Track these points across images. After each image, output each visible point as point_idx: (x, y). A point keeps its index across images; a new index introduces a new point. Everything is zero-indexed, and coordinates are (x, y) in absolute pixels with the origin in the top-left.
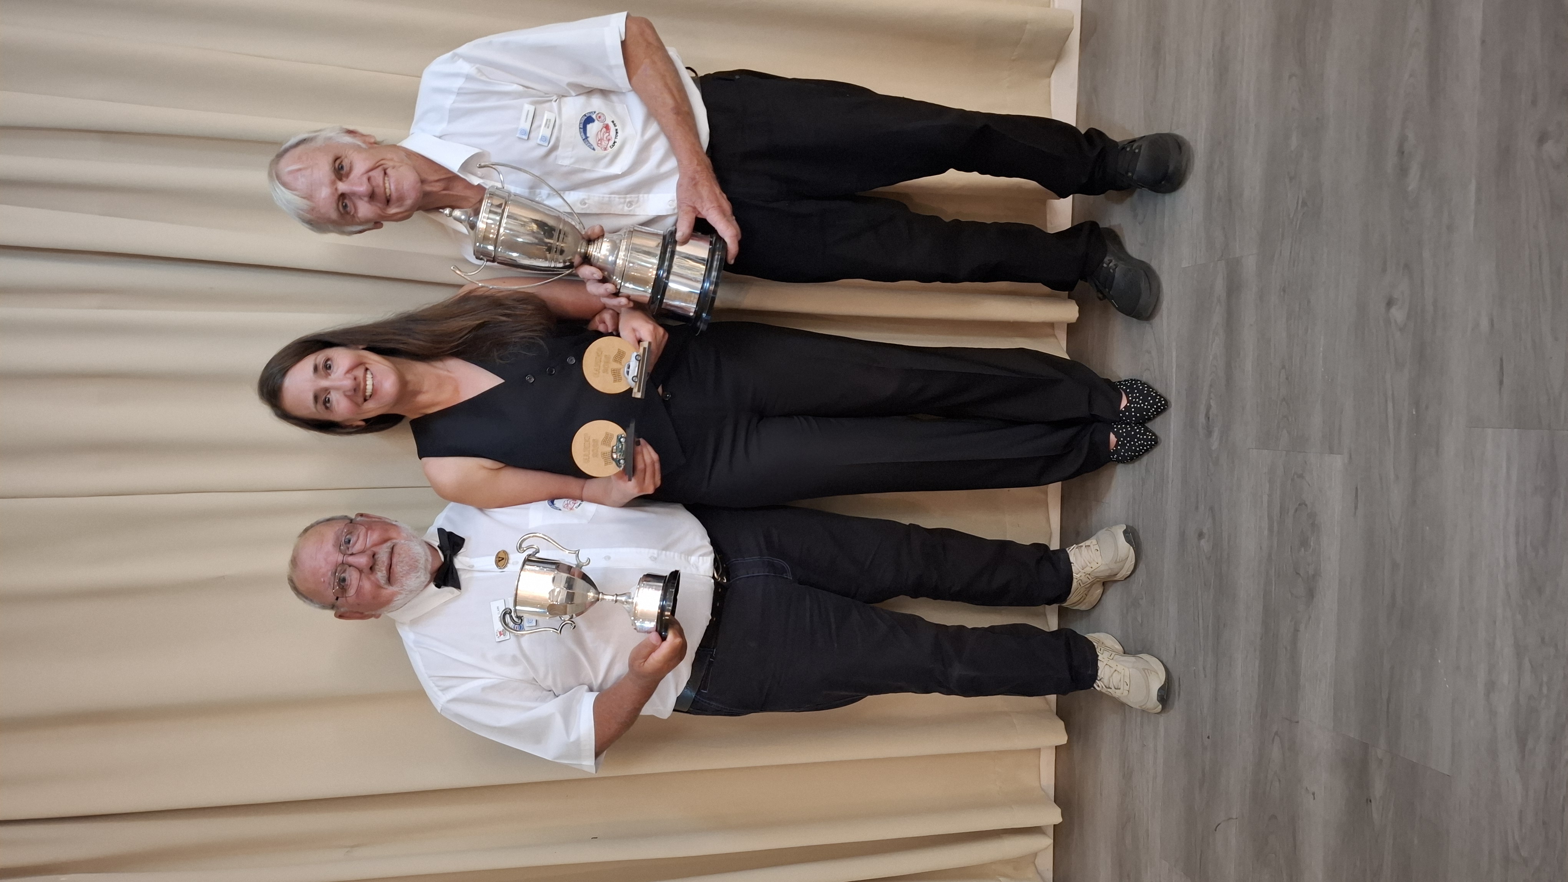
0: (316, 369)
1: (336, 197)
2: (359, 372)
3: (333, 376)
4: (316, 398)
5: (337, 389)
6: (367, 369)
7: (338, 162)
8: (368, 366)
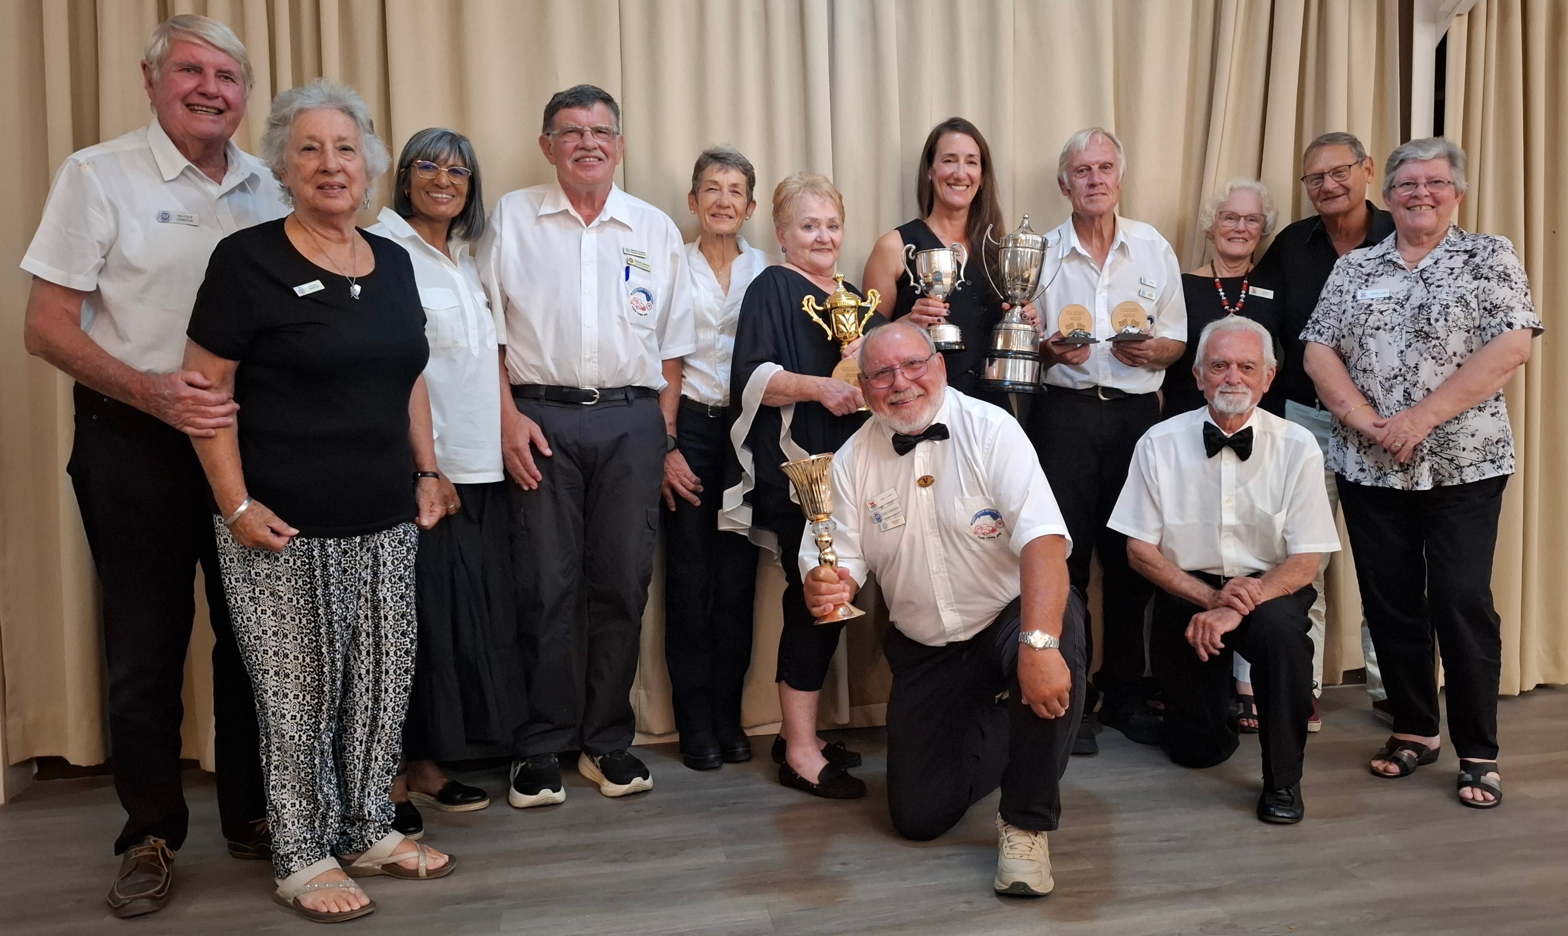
0: (971, 156)
1: (1088, 164)
2: (968, 182)
3: (966, 166)
4: (952, 155)
5: (958, 168)
6: (968, 186)
7: (1109, 166)
8: (970, 188)
